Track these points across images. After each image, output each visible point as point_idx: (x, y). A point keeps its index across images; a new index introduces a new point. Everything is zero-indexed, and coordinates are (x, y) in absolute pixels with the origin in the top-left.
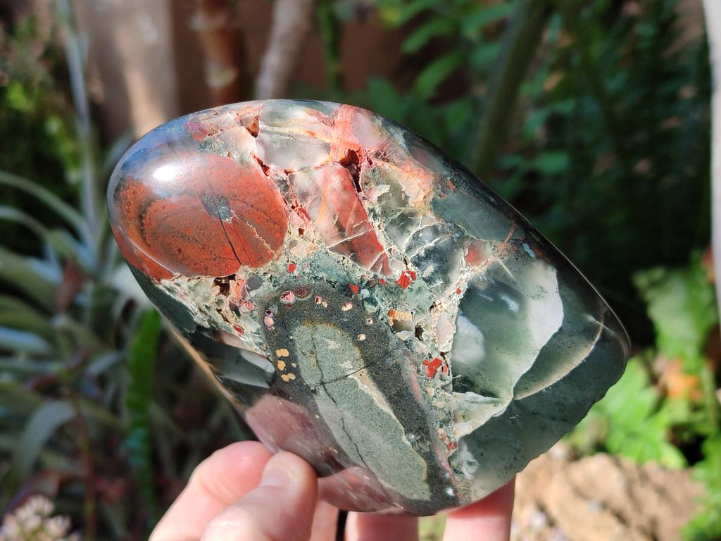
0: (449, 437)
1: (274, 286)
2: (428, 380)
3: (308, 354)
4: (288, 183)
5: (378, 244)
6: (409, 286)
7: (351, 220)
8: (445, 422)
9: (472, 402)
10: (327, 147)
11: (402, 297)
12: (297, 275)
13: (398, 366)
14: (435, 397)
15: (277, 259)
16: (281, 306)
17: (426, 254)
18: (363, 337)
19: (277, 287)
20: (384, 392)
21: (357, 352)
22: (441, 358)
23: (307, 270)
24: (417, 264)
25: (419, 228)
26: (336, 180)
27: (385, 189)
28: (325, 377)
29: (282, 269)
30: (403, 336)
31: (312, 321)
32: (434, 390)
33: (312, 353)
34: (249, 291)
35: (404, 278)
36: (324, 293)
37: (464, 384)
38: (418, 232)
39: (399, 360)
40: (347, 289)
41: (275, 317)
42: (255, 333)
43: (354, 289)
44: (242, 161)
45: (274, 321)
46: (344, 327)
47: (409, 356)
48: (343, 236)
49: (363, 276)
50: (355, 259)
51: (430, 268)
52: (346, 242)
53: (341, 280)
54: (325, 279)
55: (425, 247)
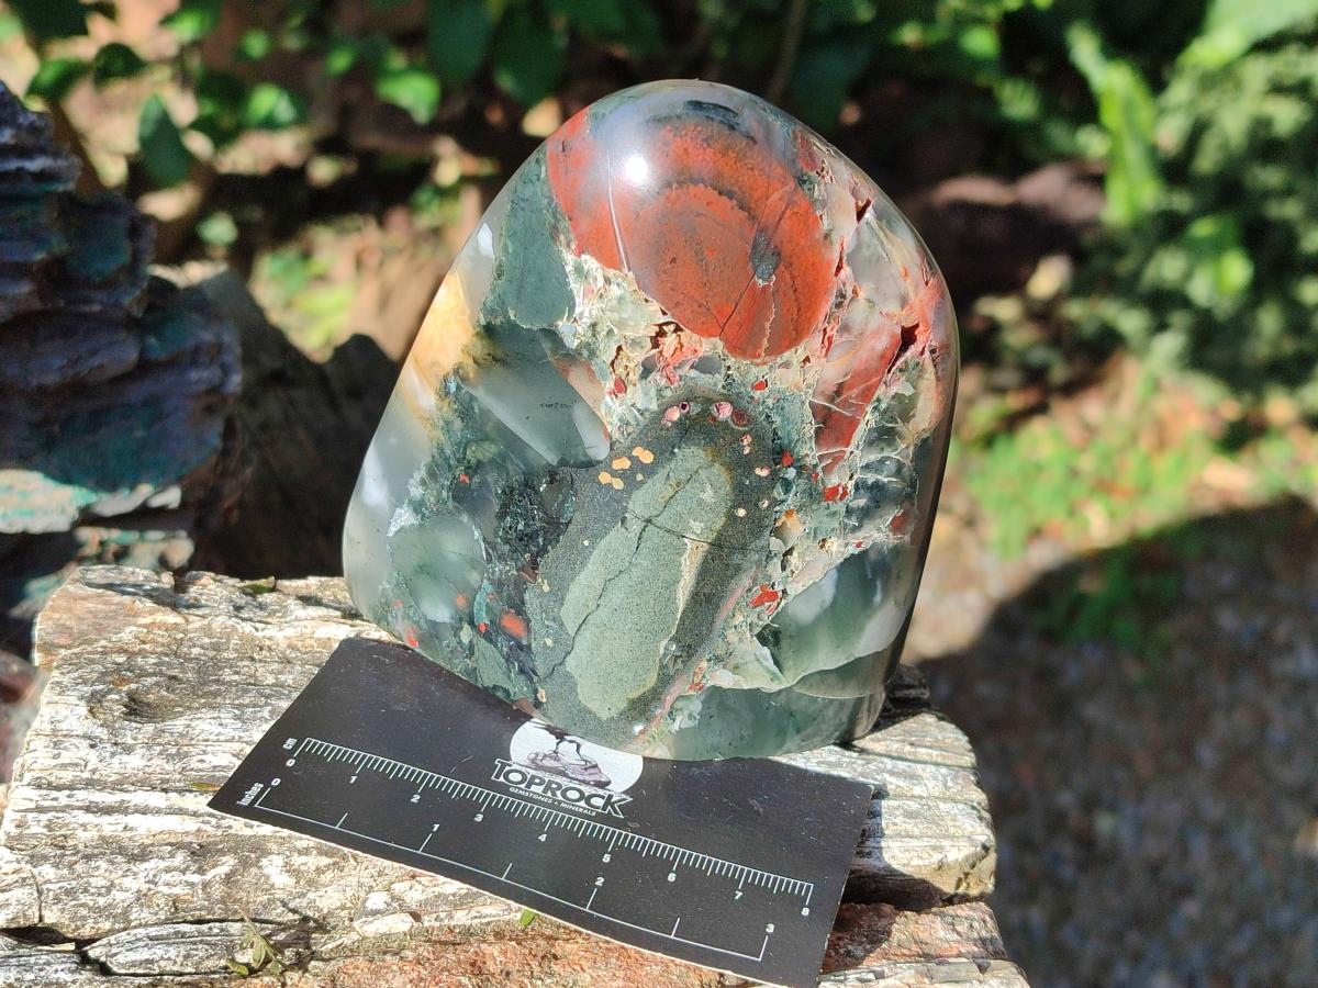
0: (704, 676)
1: (724, 387)
2: (747, 605)
3: (673, 482)
4: (846, 302)
5: (850, 437)
6: (830, 502)
7: (854, 392)
8: (718, 659)
9: (758, 660)
10: (904, 301)
11: (815, 507)
12: (756, 397)
13: (738, 568)
14: (735, 627)
15: (758, 365)
16: (705, 413)
17: (872, 484)
18: (741, 512)
19: (725, 391)
20: (698, 583)
21: (720, 522)
22: (780, 594)
23: (770, 402)
24: (857, 487)
25: (893, 455)
26: (883, 342)
27: (908, 391)
28: (659, 519)
29: (751, 378)
30: (776, 544)
31: (717, 455)
32: (741, 619)
33: (678, 484)
34: (692, 367)
35: (834, 490)
36: (758, 439)
37: (771, 637)
38: (889, 458)
39: (746, 565)
40: (779, 453)
41: (687, 416)
42: (639, 410)
43: (786, 461)
44: (827, 236)
45: (680, 419)
46: (739, 488)
47: (758, 568)
48: (832, 400)
49: (807, 455)
50: (818, 432)
51: (862, 502)
52: (830, 409)
53: (786, 442)
54: (774, 426)
55: (879, 477)
